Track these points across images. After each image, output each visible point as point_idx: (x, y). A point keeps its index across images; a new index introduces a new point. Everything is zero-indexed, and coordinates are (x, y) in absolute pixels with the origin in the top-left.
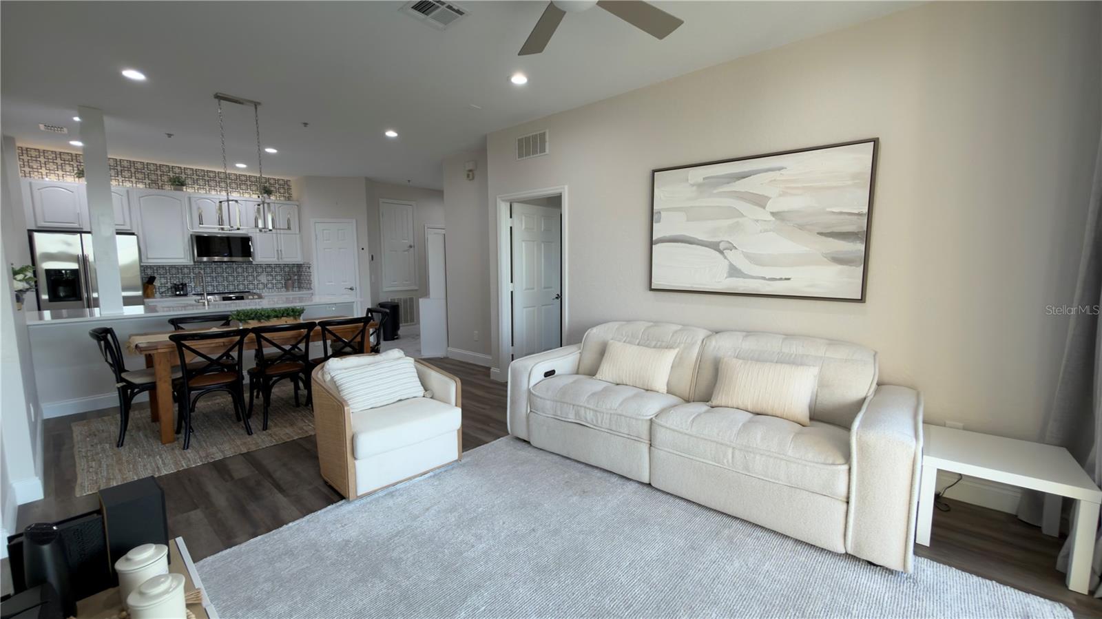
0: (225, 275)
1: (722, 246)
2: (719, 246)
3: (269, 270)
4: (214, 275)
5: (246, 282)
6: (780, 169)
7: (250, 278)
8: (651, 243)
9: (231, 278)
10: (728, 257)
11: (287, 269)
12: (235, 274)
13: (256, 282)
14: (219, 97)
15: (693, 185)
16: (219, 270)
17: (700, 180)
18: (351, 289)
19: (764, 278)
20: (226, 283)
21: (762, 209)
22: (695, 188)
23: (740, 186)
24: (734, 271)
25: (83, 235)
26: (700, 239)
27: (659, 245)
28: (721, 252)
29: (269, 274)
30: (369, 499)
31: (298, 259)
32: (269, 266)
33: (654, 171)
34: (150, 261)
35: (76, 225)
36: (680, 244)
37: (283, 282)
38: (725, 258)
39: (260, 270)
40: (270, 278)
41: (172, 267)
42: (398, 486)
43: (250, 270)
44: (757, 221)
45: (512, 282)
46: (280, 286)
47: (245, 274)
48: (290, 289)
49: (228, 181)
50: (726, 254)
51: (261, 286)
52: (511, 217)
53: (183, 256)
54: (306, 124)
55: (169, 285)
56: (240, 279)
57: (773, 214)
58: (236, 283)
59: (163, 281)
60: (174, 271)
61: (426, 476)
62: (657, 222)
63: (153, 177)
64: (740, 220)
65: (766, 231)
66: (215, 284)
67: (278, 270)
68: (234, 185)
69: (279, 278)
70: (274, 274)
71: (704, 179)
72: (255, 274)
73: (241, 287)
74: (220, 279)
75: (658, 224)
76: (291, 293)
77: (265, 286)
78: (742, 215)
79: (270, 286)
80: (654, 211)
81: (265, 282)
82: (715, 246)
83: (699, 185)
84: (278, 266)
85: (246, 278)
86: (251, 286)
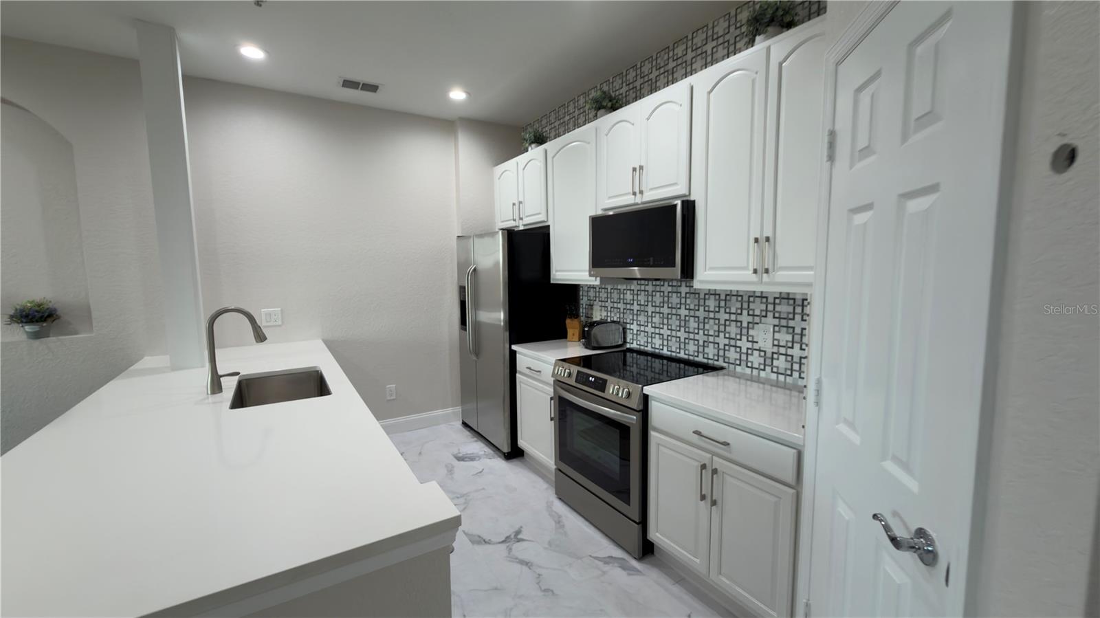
0: (683, 312)
3: (784, 308)
4: (666, 310)
7: (733, 330)
9: (693, 324)
12: (701, 313)
13: (744, 344)
39: (758, 307)
40: (784, 337)
47: (723, 316)
51: (756, 359)
56: (711, 327)
58: (701, 337)
66: (665, 332)
72: (745, 319)
73: (711, 351)
74: (674, 322)
79: (781, 363)
81: (769, 348)
85: (722, 328)
86: (732, 355)
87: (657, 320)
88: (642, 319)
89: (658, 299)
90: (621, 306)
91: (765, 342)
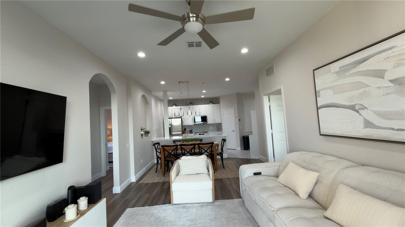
0: (202, 127)
1: (357, 107)
2: (355, 108)
3: (212, 125)
4: (199, 127)
5: (207, 129)
6: (391, 48)
7: (208, 128)
8: (318, 109)
9: (203, 128)
10: (362, 115)
11: (217, 125)
12: (204, 127)
13: (209, 129)
14: (179, 82)
15: (334, 73)
16: (200, 126)
17: (338, 69)
18: (234, 131)
19: (393, 129)
20: (202, 130)
21: (383, 80)
22: (335, 74)
23: (362, 67)
24: (368, 124)
25: (172, 119)
26: (342, 104)
27: (321, 109)
28: (357, 111)
29: (213, 127)
30: (177, 206)
31: (219, 122)
32: (213, 124)
33: (314, 70)
34: (185, 124)
35: (172, 117)
36: (331, 108)
37: (216, 129)
38: (361, 115)
39: (210, 125)
40: (213, 128)
41: (190, 125)
42: (188, 205)
43: (208, 126)
44: (379, 88)
45: (272, 129)
46: (215, 130)
47: (207, 127)
48: (218, 131)
49: (203, 101)
50: (360, 112)
51: (210, 130)
52: (269, 102)
53: (191, 123)
54: (203, 83)
55: (189, 130)
56: (205, 128)
57: (391, 81)
58: (204, 129)
59: (188, 129)
60: (190, 127)
61: (199, 205)
62: (318, 97)
63: (187, 103)
64: (367, 89)
65: (388, 94)
66: (199, 130)
67: (215, 125)
68: (204, 102)
69: (215, 128)
70: (214, 126)
71: (340, 68)
73: (205, 131)
74: (200, 128)
75: (319, 98)
76: (218, 132)
77: (212, 130)
78: (367, 86)
79: (213, 130)
80: (317, 91)
82: (352, 108)
83: (337, 73)
84: (215, 124)
85: (206, 128)
86: (208, 130)
87: (198, 129)
88: (195, 129)
89: (198, 126)
90: (192, 128)
91: (211, 129)
